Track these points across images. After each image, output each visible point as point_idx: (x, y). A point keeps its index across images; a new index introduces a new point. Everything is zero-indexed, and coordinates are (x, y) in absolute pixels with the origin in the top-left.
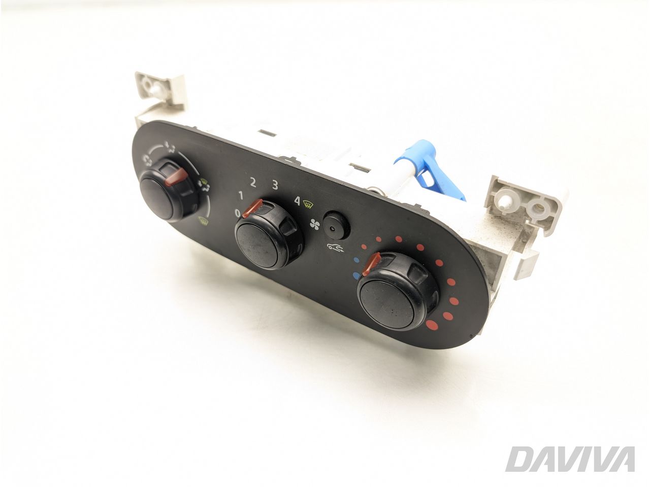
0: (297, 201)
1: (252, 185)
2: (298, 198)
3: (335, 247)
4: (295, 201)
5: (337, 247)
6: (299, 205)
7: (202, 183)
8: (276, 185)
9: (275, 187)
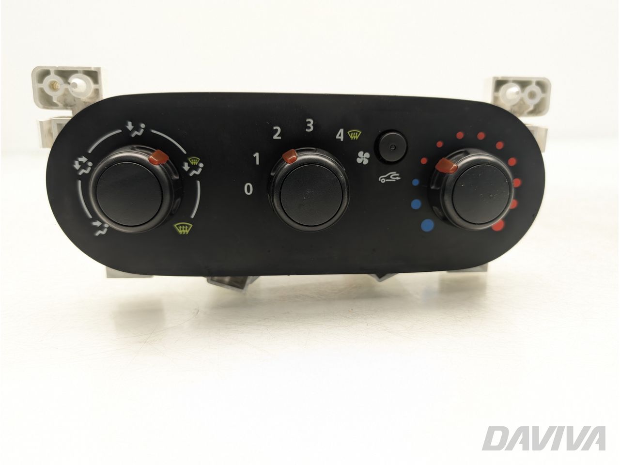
0: (340, 135)
1: (275, 137)
2: (341, 131)
3: (388, 177)
4: (337, 137)
5: (391, 177)
6: (342, 140)
7: (189, 165)
8: (310, 125)
9: (309, 128)
